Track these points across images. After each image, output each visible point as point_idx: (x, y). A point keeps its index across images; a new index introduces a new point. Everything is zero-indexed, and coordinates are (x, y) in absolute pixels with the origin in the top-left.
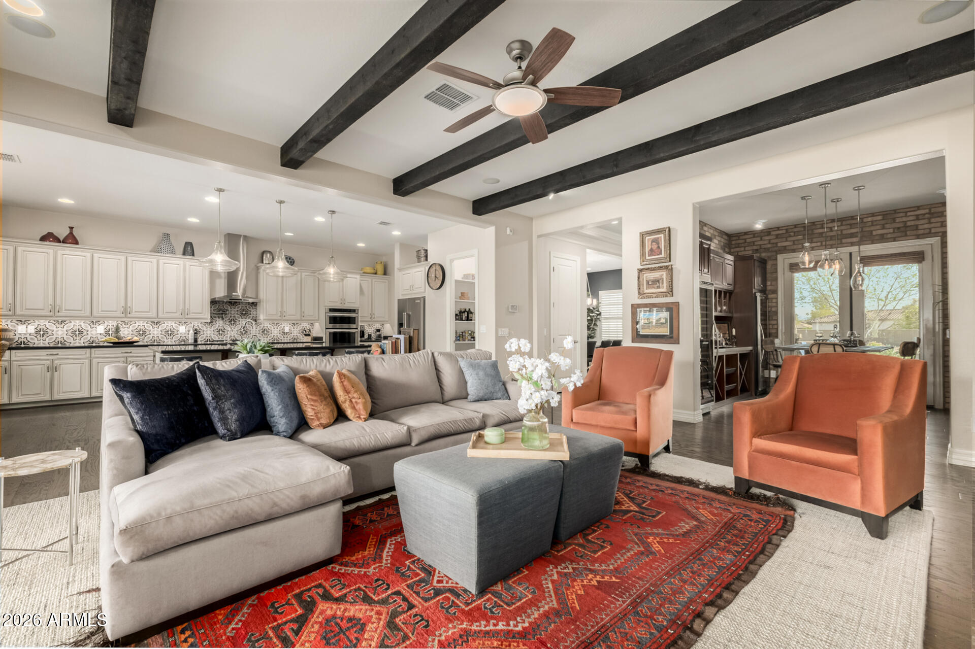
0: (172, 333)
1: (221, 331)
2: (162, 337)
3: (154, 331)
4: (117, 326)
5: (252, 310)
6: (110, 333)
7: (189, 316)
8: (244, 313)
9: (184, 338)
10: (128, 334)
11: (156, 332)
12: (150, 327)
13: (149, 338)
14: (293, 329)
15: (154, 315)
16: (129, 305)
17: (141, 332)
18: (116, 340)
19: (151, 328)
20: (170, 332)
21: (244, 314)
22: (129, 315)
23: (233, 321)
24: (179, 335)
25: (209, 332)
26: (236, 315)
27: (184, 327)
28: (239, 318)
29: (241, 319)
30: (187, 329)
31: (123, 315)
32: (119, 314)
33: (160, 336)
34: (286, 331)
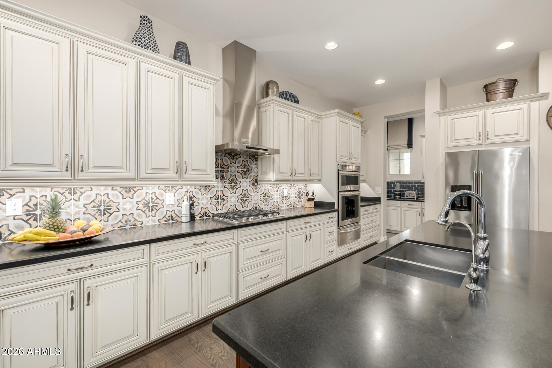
0: (155, 205)
1: (219, 199)
2: (139, 215)
3: (124, 204)
4: (55, 200)
5: (254, 166)
6: (38, 212)
7: (187, 176)
8: (245, 170)
9: (173, 214)
10: (77, 213)
11: (128, 206)
12: (118, 197)
13: (117, 217)
14: (290, 192)
15: (132, 174)
16: (81, 152)
17: (102, 208)
18: (55, 237)
19: (120, 200)
20: (151, 205)
21: (246, 172)
22: (81, 175)
23: (233, 183)
24: (165, 210)
25: (205, 201)
26: (237, 174)
27: (172, 194)
28: (240, 178)
29: (241, 180)
30: (177, 197)
31: (67, 174)
32: (56, 172)
33: (135, 212)
34: (285, 195)
